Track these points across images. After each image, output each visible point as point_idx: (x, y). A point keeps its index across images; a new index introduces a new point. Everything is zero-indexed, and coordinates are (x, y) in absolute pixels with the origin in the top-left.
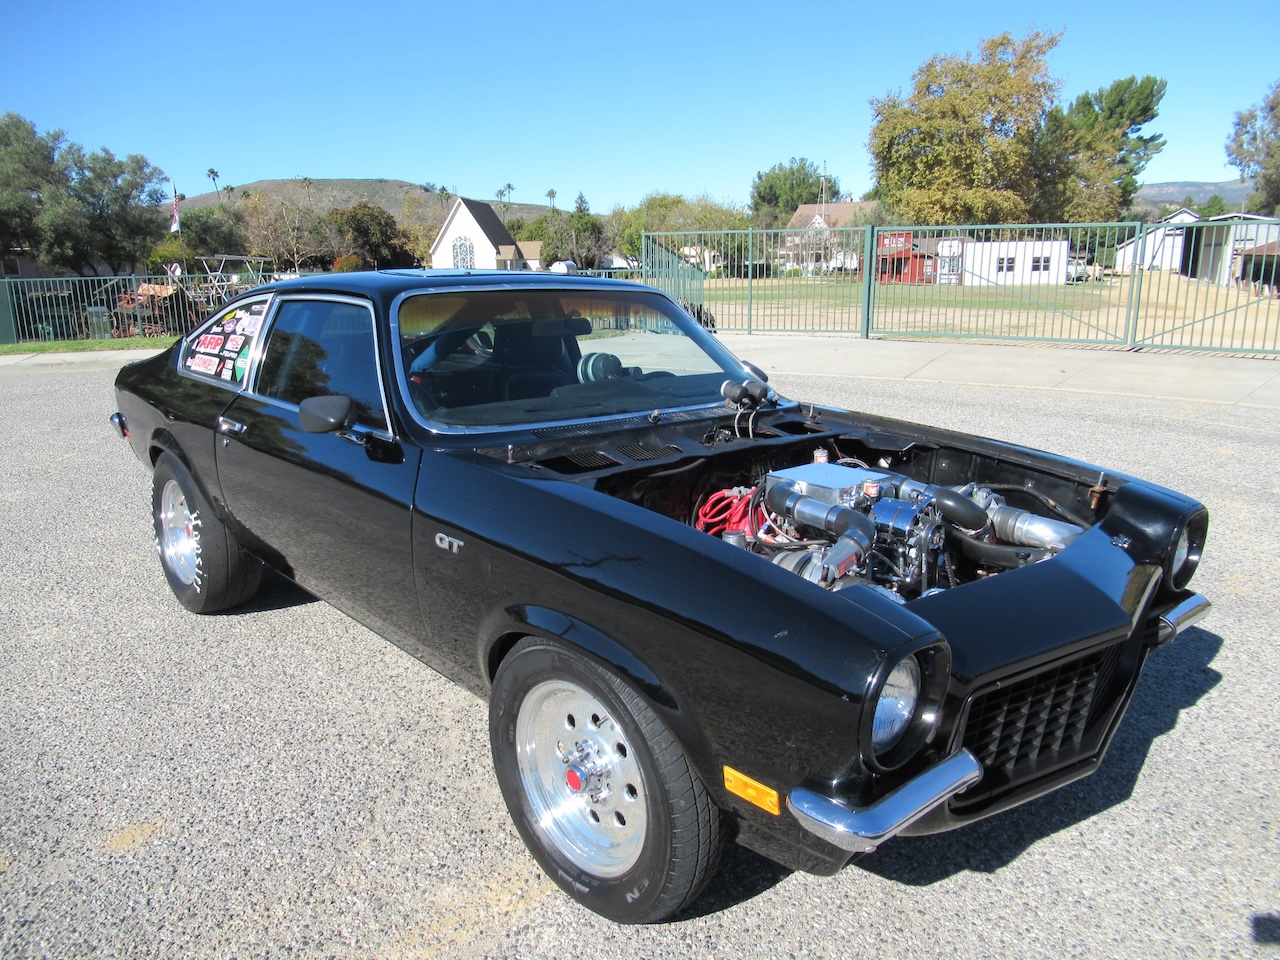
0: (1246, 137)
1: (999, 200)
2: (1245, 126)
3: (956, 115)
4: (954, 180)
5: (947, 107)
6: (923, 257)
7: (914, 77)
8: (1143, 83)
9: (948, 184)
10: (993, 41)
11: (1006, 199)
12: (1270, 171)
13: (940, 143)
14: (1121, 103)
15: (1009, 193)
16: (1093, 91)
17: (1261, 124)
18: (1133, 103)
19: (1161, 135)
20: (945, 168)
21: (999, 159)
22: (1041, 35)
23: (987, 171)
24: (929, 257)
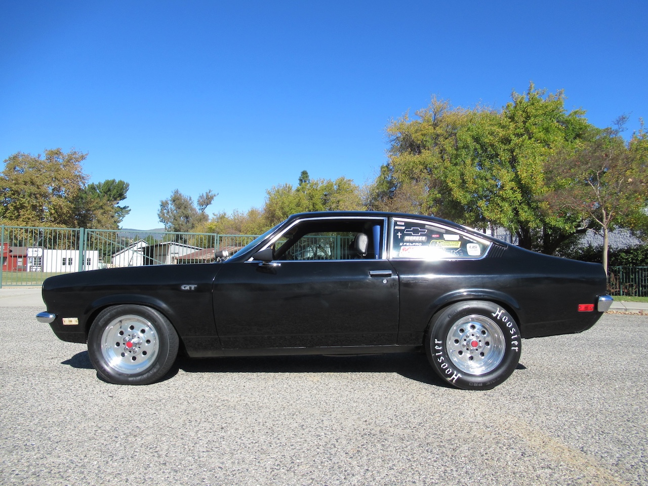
0: (165, 211)
1: (59, 229)
2: (165, 207)
3: (33, 183)
4: (32, 217)
5: (28, 179)
6: (15, 256)
7: (6, 161)
8: (119, 183)
9: (29, 219)
10: (52, 151)
11: (63, 229)
12: (177, 226)
13: (24, 197)
14: (109, 190)
15: (64, 226)
16: (96, 183)
17: (171, 206)
18: (115, 191)
19: (128, 207)
20: (27, 211)
21: (58, 209)
22: (77, 153)
23: (51, 214)
24: (20, 257)
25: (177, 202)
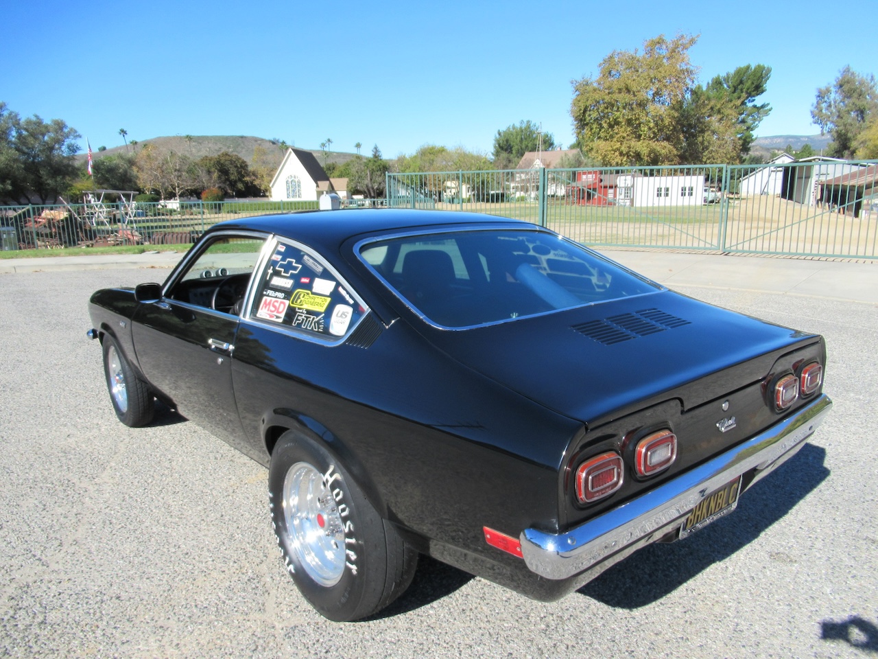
0: (824, 105)
1: (658, 148)
2: (823, 98)
3: (628, 91)
4: (628, 135)
5: (622, 85)
6: (605, 187)
7: (600, 65)
8: (755, 69)
9: (624, 138)
10: (653, 41)
11: (663, 147)
12: (841, 128)
13: (618, 110)
14: (741, 82)
15: (665, 143)
16: (723, 74)
17: (834, 96)
18: (750, 82)
19: (768, 104)
20: (622, 127)
21: (658, 120)
22: (685, 36)
23: (650, 129)
24: (611, 187)
25: (846, 87)
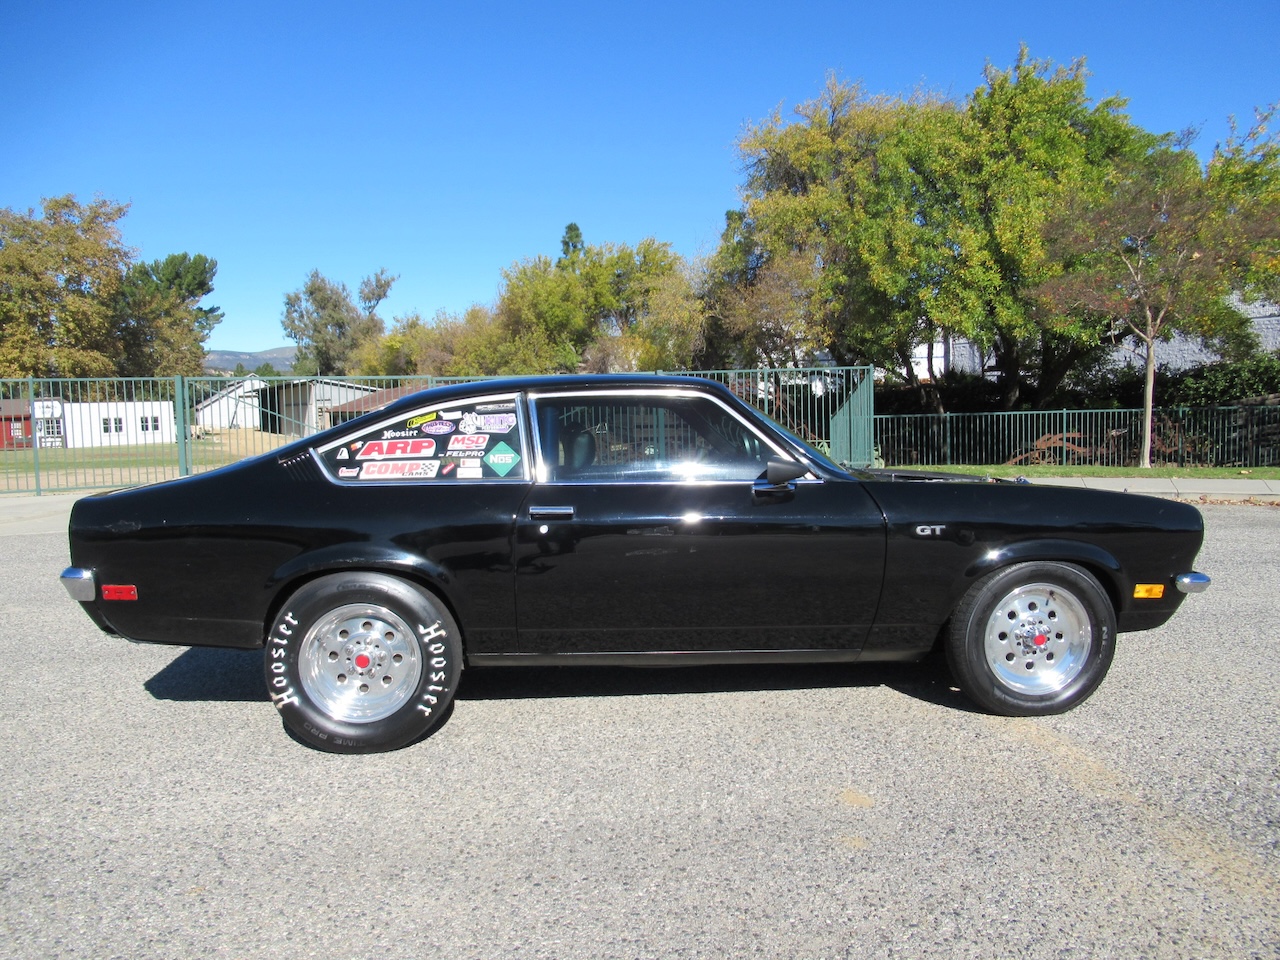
0: (295, 315)
1: (87, 360)
2: (294, 306)
3: (24, 269)
4: (32, 339)
5: (13, 261)
6: (8, 419)
8: (195, 259)
9: (24, 342)
10: (56, 201)
11: (95, 359)
12: (321, 344)
13: (9, 299)
14: (178, 275)
15: (96, 354)
16: (149, 262)
17: (306, 305)
18: (190, 277)
19: (219, 308)
20: (19, 325)
21: (80, 320)
22: (108, 203)
23: (68, 331)
24: (18, 419)
25: (319, 296)
